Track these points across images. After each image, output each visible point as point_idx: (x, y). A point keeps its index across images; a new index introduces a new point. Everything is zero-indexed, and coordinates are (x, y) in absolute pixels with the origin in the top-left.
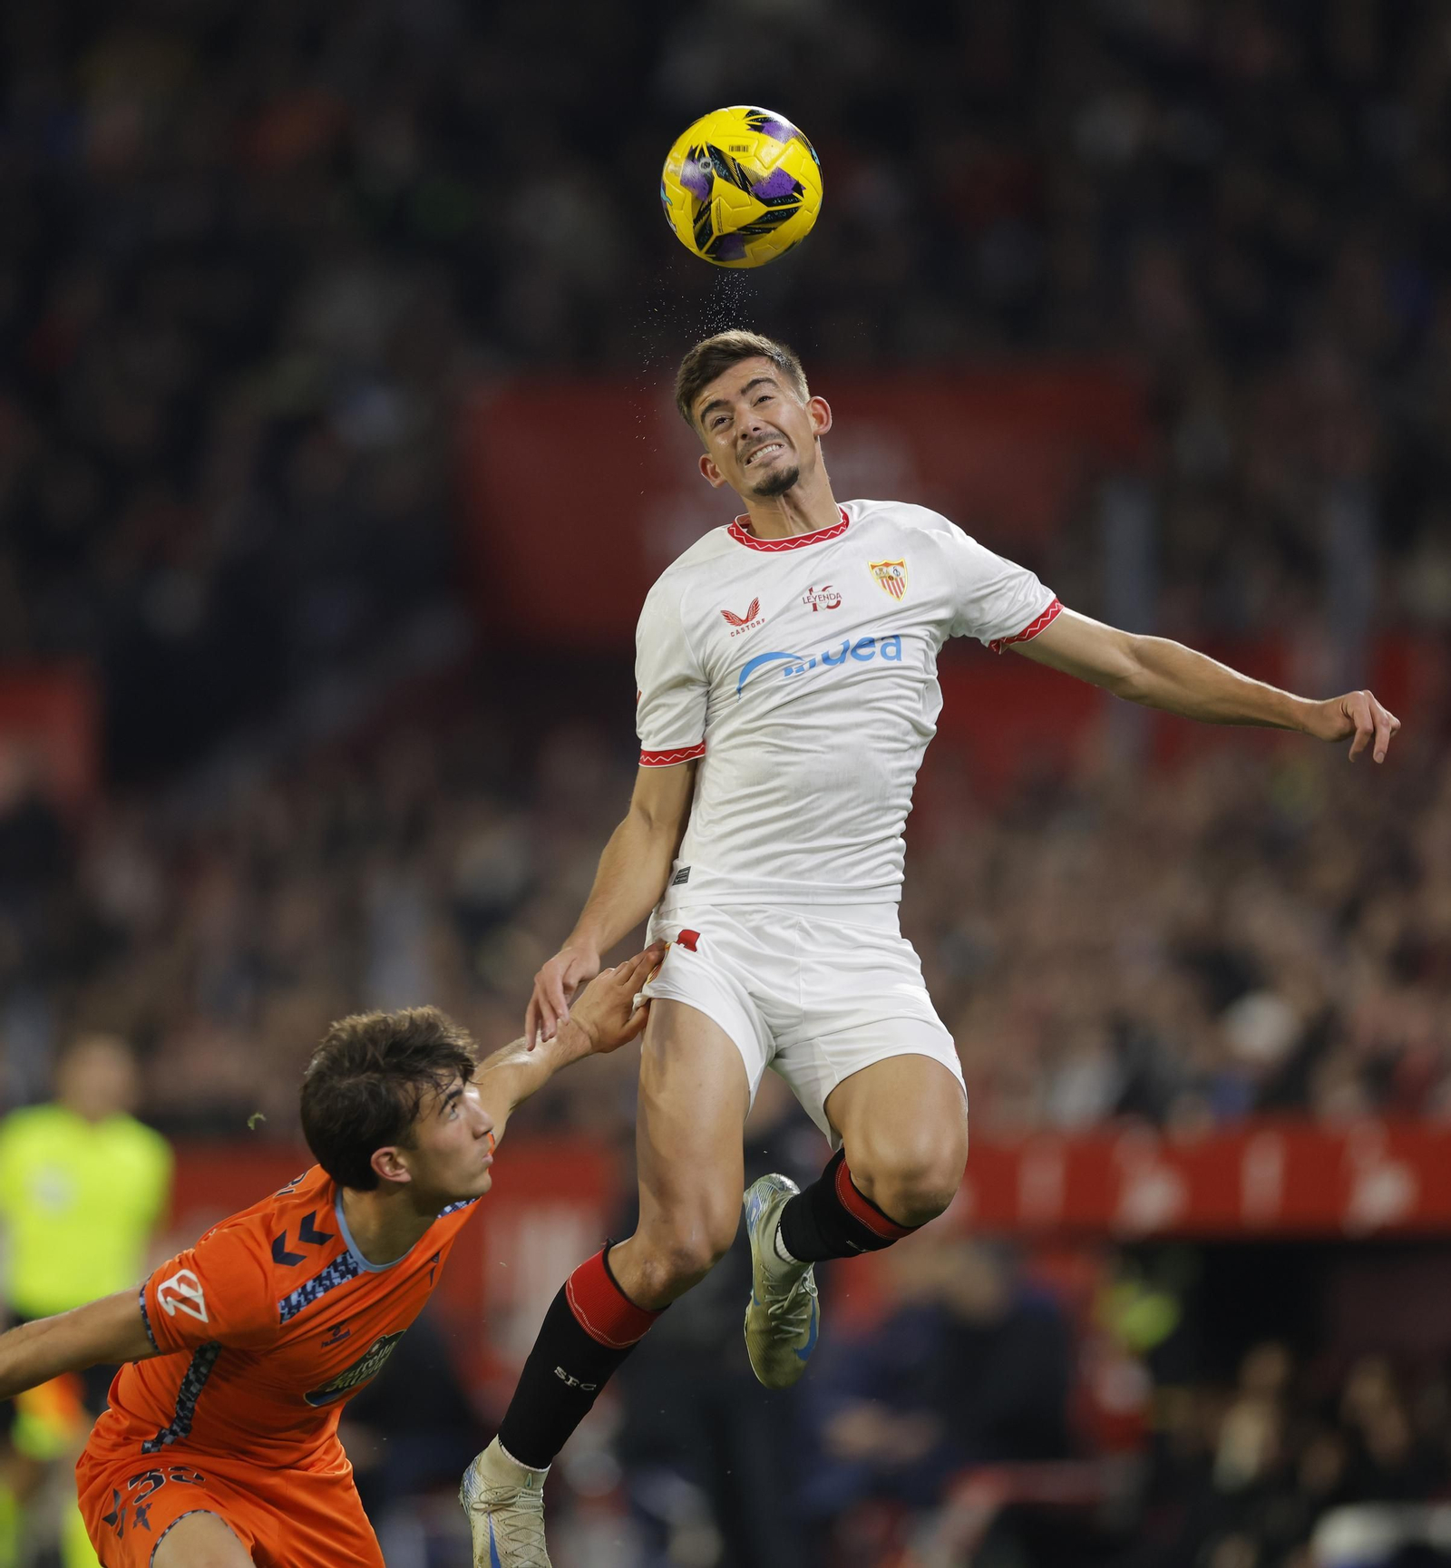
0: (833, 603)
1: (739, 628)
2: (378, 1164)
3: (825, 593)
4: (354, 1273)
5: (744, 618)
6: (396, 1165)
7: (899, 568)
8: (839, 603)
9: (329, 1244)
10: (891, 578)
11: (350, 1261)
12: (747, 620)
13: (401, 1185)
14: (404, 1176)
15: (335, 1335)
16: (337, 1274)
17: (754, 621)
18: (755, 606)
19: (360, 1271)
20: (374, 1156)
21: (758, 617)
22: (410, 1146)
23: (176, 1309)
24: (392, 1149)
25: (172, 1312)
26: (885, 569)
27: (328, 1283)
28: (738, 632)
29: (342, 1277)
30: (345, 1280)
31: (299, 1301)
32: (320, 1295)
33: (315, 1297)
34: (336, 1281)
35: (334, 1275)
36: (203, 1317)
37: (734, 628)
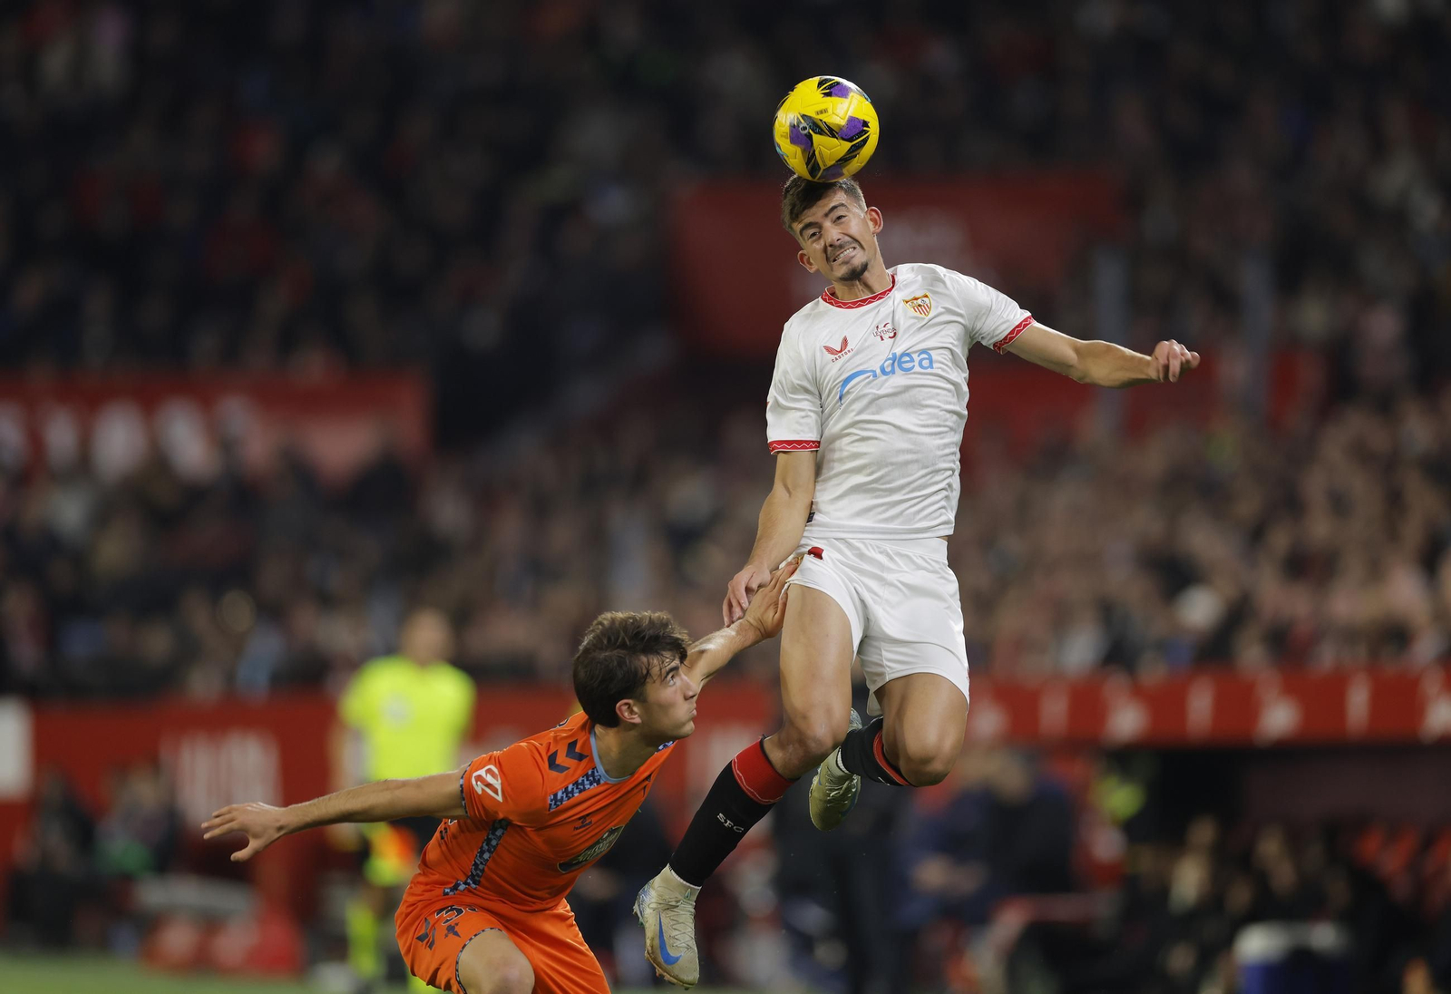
0: (892, 335)
1: (836, 356)
2: (620, 710)
3: (886, 329)
4: (598, 782)
5: (839, 350)
6: (632, 712)
7: (924, 299)
8: (895, 334)
9: (585, 762)
10: (919, 305)
11: (596, 774)
12: (840, 352)
13: (634, 725)
14: (637, 720)
15: (582, 823)
16: (588, 782)
17: (846, 350)
18: (845, 342)
19: (602, 782)
20: (618, 705)
21: (848, 348)
22: (642, 700)
23: (483, 790)
24: (630, 701)
25: (480, 792)
26: (915, 302)
27: (582, 787)
28: (837, 359)
29: (591, 784)
30: (592, 787)
31: (562, 797)
32: (576, 795)
33: (573, 796)
34: (587, 787)
35: (586, 782)
36: (500, 798)
37: (833, 357)
